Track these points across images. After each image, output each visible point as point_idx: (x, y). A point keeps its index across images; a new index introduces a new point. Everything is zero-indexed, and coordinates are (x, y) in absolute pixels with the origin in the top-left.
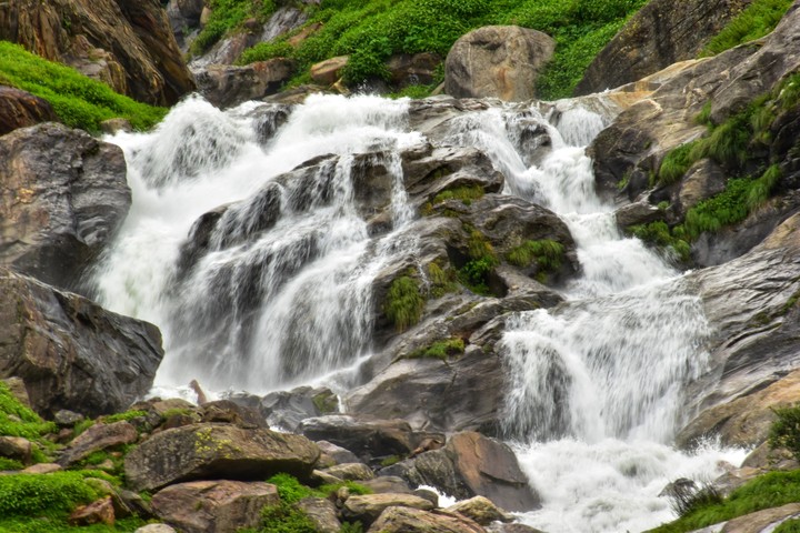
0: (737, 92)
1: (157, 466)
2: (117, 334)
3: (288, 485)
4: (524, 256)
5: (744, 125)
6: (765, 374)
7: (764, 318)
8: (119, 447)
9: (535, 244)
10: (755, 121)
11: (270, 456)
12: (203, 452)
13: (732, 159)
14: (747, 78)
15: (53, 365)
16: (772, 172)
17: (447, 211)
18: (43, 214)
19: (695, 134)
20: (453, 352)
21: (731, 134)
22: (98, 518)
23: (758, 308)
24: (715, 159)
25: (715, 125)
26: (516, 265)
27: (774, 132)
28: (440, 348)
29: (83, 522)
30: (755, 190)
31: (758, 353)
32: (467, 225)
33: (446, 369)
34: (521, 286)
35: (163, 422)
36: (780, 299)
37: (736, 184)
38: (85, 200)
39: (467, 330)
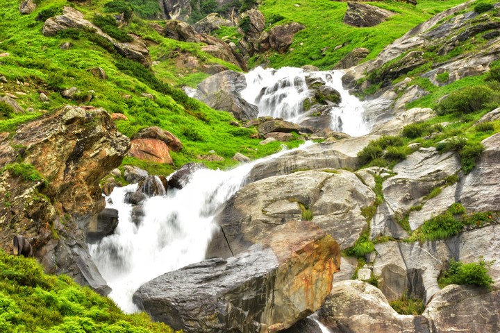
0: (373, 67)
1: (266, 129)
2: (250, 107)
3: (295, 134)
4: (331, 98)
5: (375, 74)
6: (385, 120)
7: (384, 110)
8: (257, 125)
9: (333, 96)
10: (377, 73)
11: (290, 128)
12: (276, 126)
13: (372, 80)
14: (375, 64)
15: (238, 111)
16: (381, 83)
17: (315, 88)
18: (229, 87)
19: (364, 76)
20: (318, 115)
21: (372, 75)
22: (256, 137)
23: (382, 108)
24: (369, 81)
25: (368, 74)
26: (329, 100)
27: (381, 75)
28: (316, 114)
29: (253, 138)
30: (377, 87)
31: (384, 117)
32: (319, 91)
33: (317, 118)
34: (331, 103)
35: (266, 120)
36: (387, 106)
37: (373, 86)
38: (238, 85)
39: (321, 111)
